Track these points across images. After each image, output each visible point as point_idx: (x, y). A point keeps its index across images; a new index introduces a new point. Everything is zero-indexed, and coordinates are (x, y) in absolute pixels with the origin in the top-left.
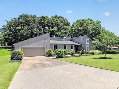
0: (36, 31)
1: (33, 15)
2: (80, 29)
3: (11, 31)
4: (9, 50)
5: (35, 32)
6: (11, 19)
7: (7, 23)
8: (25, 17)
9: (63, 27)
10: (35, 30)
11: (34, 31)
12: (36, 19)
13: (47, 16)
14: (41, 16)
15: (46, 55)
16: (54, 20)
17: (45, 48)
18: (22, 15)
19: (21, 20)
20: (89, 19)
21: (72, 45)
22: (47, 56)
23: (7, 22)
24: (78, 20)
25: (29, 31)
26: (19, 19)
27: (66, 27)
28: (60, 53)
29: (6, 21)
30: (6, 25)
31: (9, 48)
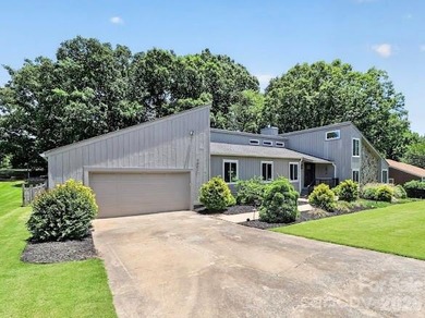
0: (129, 109)
1: (118, 46)
2: (308, 98)
3: (28, 109)
4: (19, 182)
5: (128, 114)
6: (27, 60)
7: (10, 78)
8: (83, 51)
9: (232, 95)
10: (123, 103)
11: (122, 107)
12: (130, 61)
13: (172, 52)
14: (151, 49)
15: (196, 207)
16: (199, 65)
17: (193, 173)
18: (75, 42)
19: (69, 63)
20: (337, 64)
21: (294, 163)
22: (201, 212)
23: (11, 73)
24: (297, 67)
25: (103, 109)
26: (61, 55)
27: (247, 93)
28: (281, 196)
29: (8, 68)
30: (7, 86)
31: (19, 176)
